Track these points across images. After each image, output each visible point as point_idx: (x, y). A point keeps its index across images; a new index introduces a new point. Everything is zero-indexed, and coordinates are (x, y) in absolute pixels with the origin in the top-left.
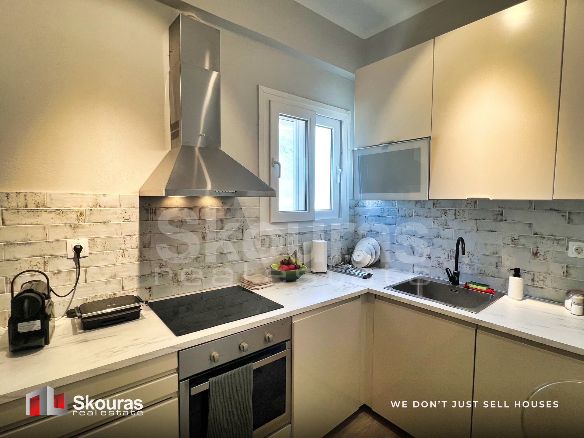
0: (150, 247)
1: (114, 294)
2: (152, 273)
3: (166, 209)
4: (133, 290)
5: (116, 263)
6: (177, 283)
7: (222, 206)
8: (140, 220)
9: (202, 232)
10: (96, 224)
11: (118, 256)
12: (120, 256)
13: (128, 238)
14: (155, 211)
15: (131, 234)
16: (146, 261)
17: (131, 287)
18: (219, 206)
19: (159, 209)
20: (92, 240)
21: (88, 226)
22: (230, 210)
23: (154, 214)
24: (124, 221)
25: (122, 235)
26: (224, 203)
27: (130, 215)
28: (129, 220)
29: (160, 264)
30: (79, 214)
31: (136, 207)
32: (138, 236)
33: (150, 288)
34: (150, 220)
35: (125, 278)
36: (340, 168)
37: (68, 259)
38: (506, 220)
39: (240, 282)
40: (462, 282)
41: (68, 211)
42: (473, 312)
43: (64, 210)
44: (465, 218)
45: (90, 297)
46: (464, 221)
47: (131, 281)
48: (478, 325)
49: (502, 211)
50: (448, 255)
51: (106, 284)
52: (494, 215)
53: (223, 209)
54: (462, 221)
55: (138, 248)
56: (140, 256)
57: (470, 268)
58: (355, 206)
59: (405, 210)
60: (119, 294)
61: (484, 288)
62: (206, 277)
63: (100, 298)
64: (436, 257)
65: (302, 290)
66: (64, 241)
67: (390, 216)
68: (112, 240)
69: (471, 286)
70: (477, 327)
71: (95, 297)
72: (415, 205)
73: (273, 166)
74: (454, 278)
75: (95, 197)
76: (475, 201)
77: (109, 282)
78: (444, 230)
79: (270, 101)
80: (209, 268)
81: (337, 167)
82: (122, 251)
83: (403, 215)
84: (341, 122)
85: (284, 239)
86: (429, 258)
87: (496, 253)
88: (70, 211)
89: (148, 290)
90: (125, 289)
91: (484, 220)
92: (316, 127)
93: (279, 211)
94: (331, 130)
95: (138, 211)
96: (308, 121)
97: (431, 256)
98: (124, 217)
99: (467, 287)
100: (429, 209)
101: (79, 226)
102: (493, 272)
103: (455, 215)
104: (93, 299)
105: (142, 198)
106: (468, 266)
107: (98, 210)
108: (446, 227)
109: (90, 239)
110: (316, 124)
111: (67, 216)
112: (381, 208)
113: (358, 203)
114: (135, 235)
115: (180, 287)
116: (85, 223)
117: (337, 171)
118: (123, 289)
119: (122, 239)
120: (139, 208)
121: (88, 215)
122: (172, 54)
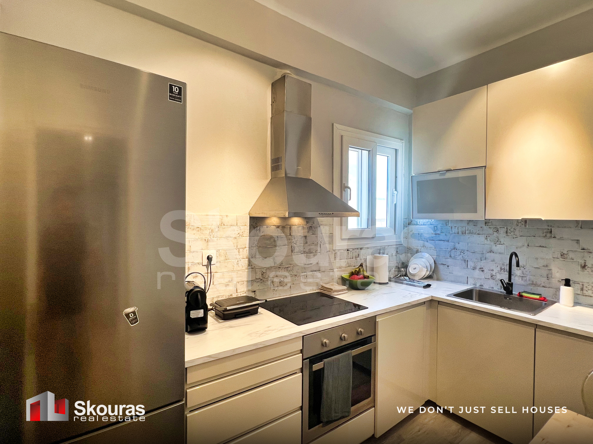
1: (231, 295)
2: (256, 279)
3: (267, 226)
4: (243, 293)
5: (233, 270)
8: (250, 236)
9: (291, 246)
10: (221, 239)
11: (234, 265)
12: (236, 264)
13: (241, 250)
14: (260, 229)
15: (243, 247)
16: (253, 269)
17: (242, 290)
18: (303, 224)
19: (262, 227)
21: (216, 240)
22: (312, 228)
24: (239, 236)
25: (238, 248)
26: (307, 222)
27: (243, 231)
28: (243, 236)
29: (262, 272)
30: (211, 230)
32: (248, 248)
33: (255, 291)
35: (238, 282)
36: (396, 190)
37: (203, 266)
38: (554, 237)
39: (320, 289)
40: (515, 292)
41: (204, 228)
42: (532, 314)
43: (201, 228)
44: (516, 235)
45: (216, 297)
46: (515, 237)
47: (242, 285)
48: (537, 324)
49: (551, 229)
50: (501, 268)
51: (226, 286)
52: (543, 233)
53: (307, 227)
54: (514, 238)
55: (248, 258)
56: (249, 265)
57: (522, 279)
58: (409, 224)
59: (458, 228)
60: (234, 296)
61: (538, 297)
62: (294, 284)
63: (221, 297)
64: (489, 270)
65: (375, 297)
66: (201, 252)
67: (443, 233)
68: (231, 252)
69: (524, 294)
70: (536, 326)
71: (218, 297)
72: (468, 223)
73: (344, 191)
74: (508, 287)
75: (221, 217)
76: (525, 220)
77: (228, 285)
78: (496, 246)
79: (342, 136)
80: (295, 276)
81: (393, 189)
82: (237, 260)
83: (456, 232)
84: (396, 150)
85: (352, 253)
86: (483, 271)
87: (547, 266)
88: (206, 228)
89: (254, 293)
90: (238, 291)
91: (534, 237)
92: (377, 155)
93: (348, 228)
94: (387, 157)
95: (248, 228)
96: (371, 151)
97: (484, 269)
98: (239, 233)
99: (520, 295)
100: (481, 227)
101: (211, 240)
102: (544, 283)
103: (507, 232)
104: (217, 298)
105: (250, 217)
106: (520, 278)
107: (222, 228)
108: (497, 243)
109: (217, 250)
110: (377, 153)
111: (203, 232)
112: (434, 226)
113: (412, 221)
114: (246, 247)
115: (275, 291)
116: (215, 238)
117: (393, 194)
118: (237, 291)
119: (237, 251)
120: (249, 226)
121: (216, 232)
122: (274, 104)
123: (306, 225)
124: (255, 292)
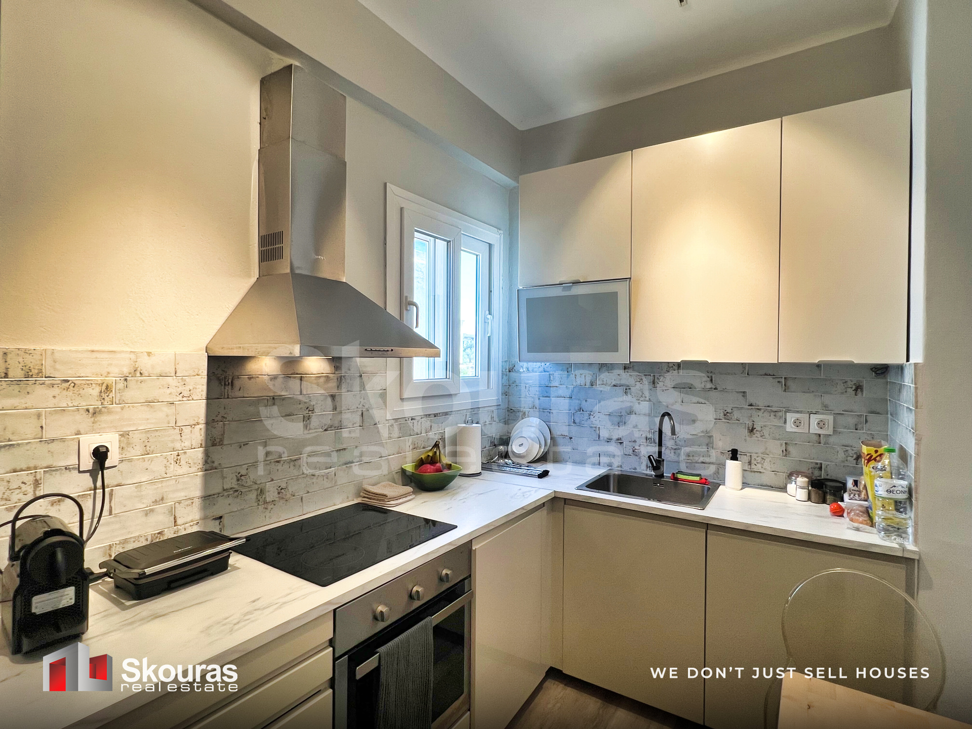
0: (222, 445)
1: (159, 533)
2: (224, 490)
3: (250, 378)
4: (192, 524)
5: (165, 476)
6: (263, 506)
7: (333, 372)
8: (208, 398)
9: (304, 416)
10: (133, 407)
11: (168, 464)
12: (173, 463)
13: (187, 430)
14: (232, 382)
15: (192, 422)
16: (216, 469)
17: (189, 519)
18: (329, 372)
19: (238, 378)
20: (124, 435)
21: (119, 410)
23: (230, 387)
24: (181, 399)
25: (177, 425)
26: (336, 368)
27: (191, 388)
28: (190, 398)
29: (237, 474)
30: (104, 387)
31: (203, 374)
32: (204, 425)
33: (221, 517)
34: (224, 398)
35: (179, 503)
36: (490, 314)
37: (80, 472)
38: (716, 389)
39: (361, 496)
40: (667, 474)
41: (84, 382)
42: (699, 508)
43: (76, 382)
45: (117, 542)
47: (189, 508)
49: (712, 377)
50: (647, 438)
51: (146, 515)
53: (335, 378)
55: (203, 446)
56: (206, 462)
57: (675, 453)
58: (510, 371)
60: (169, 534)
61: (697, 479)
62: (308, 492)
63: (134, 542)
64: (630, 442)
65: (464, 502)
66: (74, 439)
67: (563, 385)
68: (160, 434)
69: (680, 476)
70: (708, 526)
71: (125, 541)
72: (600, 369)
73: (407, 310)
74: (659, 467)
75: (133, 356)
77: (152, 511)
78: (639, 403)
79: (402, 209)
80: (313, 477)
81: (485, 312)
82: (176, 453)
84: (490, 245)
86: (621, 443)
87: (706, 431)
88: (88, 382)
89: (217, 522)
90: (179, 521)
91: (691, 388)
92: (462, 252)
93: (414, 379)
94: (476, 256)
95: (205, 381)
96: (451, 242)
97: (623, 440)
98: (181, 393)
99: (675, 478)
101: (103, 409)
102: (703, 456)
103: (654, 383)
104: (121, 545)
105: (210, 358)
106: (672, 451)
107: (137, 381)
109: (122, 433)
110: (462, 248)
111: (81, 392)
112: (550, 374)
113: (514, 366)
114: (198, 424)
115: (268, 511)
116: (114, 405)
117: (485, 319)
118: (175, 522)
119: (177, 431)
120: (206, 377)
121: (119, 390)
122: (266, 122)
123: (334, 374)
124: (222, 520)
